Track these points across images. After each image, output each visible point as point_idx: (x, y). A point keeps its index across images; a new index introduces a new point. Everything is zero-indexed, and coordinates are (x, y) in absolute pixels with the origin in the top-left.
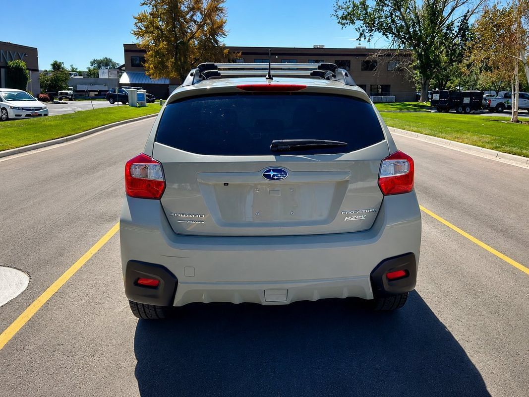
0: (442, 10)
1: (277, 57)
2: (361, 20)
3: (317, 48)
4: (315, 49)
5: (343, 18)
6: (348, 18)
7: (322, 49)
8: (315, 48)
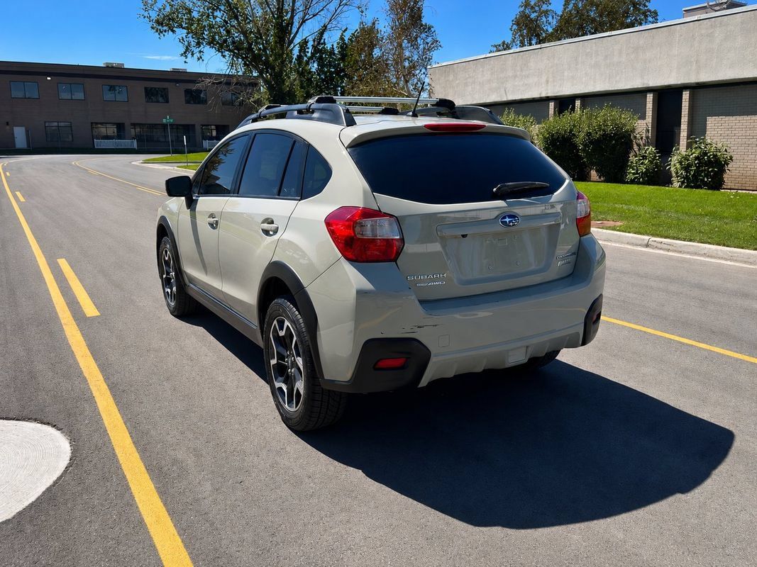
0: (291, 23)
1: (49, 78)
2: (184, 28)
3: (112, 67)
4: (109, 67)
5: (158, 22)
6: (165, 23)
7: (120, 69)
8: (107, 67)
